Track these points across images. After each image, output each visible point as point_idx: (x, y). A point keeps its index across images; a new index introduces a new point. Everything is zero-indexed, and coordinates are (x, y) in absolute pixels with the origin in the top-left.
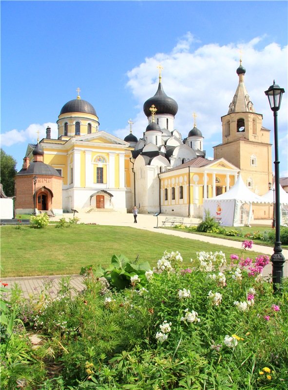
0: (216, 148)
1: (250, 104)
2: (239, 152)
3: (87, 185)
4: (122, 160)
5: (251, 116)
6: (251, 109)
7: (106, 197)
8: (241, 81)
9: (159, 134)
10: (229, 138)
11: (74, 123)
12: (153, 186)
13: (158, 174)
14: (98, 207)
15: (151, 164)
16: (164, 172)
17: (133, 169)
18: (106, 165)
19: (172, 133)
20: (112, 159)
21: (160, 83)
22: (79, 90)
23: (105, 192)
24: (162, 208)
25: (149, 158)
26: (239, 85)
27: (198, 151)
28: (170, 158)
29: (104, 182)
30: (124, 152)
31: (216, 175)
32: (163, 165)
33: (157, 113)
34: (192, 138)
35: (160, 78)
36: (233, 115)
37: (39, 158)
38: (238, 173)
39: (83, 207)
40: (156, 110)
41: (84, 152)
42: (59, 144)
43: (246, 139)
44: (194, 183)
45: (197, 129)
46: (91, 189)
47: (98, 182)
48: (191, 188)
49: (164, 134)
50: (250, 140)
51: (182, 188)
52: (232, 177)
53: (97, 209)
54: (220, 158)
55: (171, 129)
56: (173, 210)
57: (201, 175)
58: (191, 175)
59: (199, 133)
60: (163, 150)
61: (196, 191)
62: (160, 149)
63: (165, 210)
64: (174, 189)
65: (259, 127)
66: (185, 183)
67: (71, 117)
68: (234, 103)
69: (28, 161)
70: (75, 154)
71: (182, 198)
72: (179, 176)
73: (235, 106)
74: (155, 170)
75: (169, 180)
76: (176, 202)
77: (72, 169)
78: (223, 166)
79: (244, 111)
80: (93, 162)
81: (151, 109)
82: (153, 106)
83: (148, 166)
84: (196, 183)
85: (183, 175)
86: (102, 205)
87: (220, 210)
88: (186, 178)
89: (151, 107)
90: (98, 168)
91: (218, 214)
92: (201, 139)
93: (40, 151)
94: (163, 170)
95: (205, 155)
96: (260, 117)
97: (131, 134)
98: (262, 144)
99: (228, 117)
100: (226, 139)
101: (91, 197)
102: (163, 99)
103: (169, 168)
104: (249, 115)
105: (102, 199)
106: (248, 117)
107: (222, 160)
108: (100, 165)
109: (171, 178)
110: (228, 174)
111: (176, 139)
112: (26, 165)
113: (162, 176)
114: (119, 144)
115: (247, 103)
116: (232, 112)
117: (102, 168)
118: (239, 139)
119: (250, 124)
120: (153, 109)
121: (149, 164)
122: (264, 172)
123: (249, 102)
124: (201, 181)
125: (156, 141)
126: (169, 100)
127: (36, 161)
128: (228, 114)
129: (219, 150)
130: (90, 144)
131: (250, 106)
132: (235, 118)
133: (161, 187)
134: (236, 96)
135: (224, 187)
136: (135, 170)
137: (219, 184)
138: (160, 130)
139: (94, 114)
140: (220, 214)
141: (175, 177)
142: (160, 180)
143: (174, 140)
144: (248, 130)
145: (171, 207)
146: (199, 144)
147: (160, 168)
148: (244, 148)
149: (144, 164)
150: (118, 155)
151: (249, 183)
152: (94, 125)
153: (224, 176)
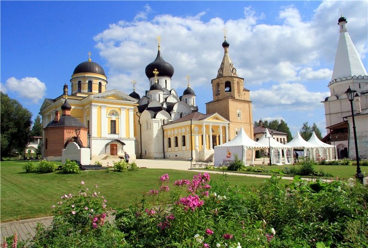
0: (208, 104)
1: (234, 70)
2: (228, 108)
3: (103, 136)
4: (132, 113)
5: (236, 80)
6: (235, 74)
7: (119, 145)
8: (226, 52)
9: (161, 93)
10: (219, 96)
11: (87, 82)
12: (157, 136)
13: (162, 126)
14: (112, 154)
15: (156, 117)
16: (167, 124)
17: (139, 121)
18: (118, 118)
19: (170, 91)
20: (123, 113)
21: (159, 51)
22: (90, 54)
23: (119, 141)
24: (165, 154)
25: (153, 113)
26: (225, 56)
27: (193, 106)
28: (171, 113)
29: (117, 132)
30: (133, 107)
31: (212, 126)
32: (166, 119)
33: (159, 75)
34: (187, 96)
35: (159, 46)
36: (221, 79)
37: (68, 113)
38: (229, 124)
39: (99, 155)
40: (158, 73)
41: (100, 107)
42: (76, 99)
43: (233, 98)
44: (195, 133)
45: (190, 89)
46: (106, 139)
47: (111, 133)
48: (193, 137)
49: (165, 93)
50: (236, 98)
51: (184, 137)
52: (224, 128)
53: (112, 156)
54: (215, 113)
55: (169, 88)
56: (176, 156)
57: (200, 126)
58: (193, 126)
59: (192, 92)
60: (165, 106)
61: (197, 139)
62: (163, 105)
63: (168, 156)
64: (176, 138)
65: (242, 88)
66: (187, 133)
67: (84, 77)
68: (222, 69)
69: (59, 115)
70: (93, 109)
71: (184, 145)
72: (181, 127)
73: (222, 72)
74: (159, 123)
75: (172, 131)
76: (179, 149)
77: (89, 121)
78: (217, 119)
79: (230, 76)
80: (108, 116)
81: (154, 72)
82: (156, 70)
83: (154, 119)
84: (197, 133)
85: (185, 127)
86: (115, 152)
87: (230, 154)
88: (188, 129)
89: (154, 70)
90: (111, 121)
91: (228, 157)
92: (194, 97)
93: (68, 106)
94: (166, 123)
95: (198, 110)
96: (242, 81)
97: (134, 92)
98: (245, 101)
99: (218, 80)
100: (217, 97)
101: (107, 145)
102: (162, 64)
103: (170, 121)
104: (235, 79)
105: (115, 148)
106: (234, 81)
107: (216, 114)
108: (114, 118)
109: (173, 129)
110: (221, 125)
111: (174, 96)
112: (57, 118)
113: (165, 127)
114: (129, 100)
115: (231, 69)
116: (220, 76)
117: (115, 121)
118: (227, 98)
119: (235, 87)
120: (156, 72)
121: (155, 117)
122: (247, 123)
123: (233, 69)
124: (200, 132)
125: (159, 98)
126: (167, 65)
127: (65, 115)
128: (217, 78)
129: (211, 106)
130: (105, 100)
131: (234, 72)
132: (224, 81)
133: (165, 136)
134: (223, 64)
135: (218, 135)
136: (141, 122)
137: (214, 134)
138: (161, 89)
139: (103, 74)
140: (230, 157)
141: (178, 128)
142: (163, 131)
143: (172, 97)
144: (234, 91)
145: (175, 153)
146: (192, 101)
147: (163, 121)
148: (232, 104)
149: (150, 117)
150: (128, 110)
151: (237, 132)
152: (104, 83)
153: (218, 127)
